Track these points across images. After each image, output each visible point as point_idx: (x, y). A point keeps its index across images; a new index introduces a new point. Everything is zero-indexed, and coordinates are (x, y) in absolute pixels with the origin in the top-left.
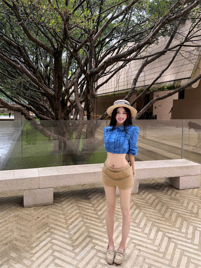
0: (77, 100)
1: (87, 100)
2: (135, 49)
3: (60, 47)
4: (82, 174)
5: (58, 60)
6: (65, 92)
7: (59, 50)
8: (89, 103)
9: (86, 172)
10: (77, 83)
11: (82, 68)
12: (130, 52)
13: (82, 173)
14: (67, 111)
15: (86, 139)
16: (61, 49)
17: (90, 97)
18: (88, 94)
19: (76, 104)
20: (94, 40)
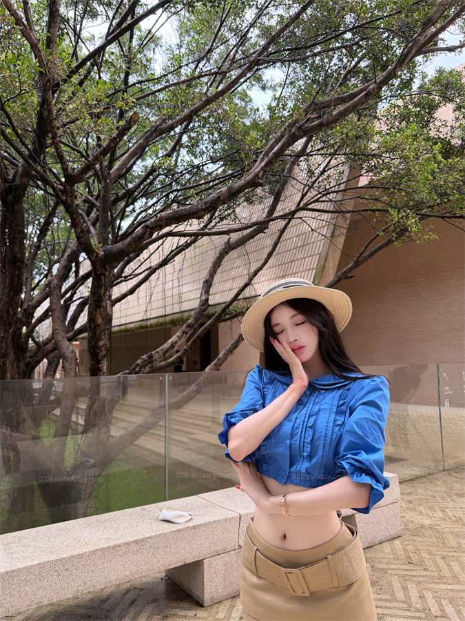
0: (57, 332)
1: (93, 326)
2: (222, 198)
3: (22, 176)
4: (100, 553)
5: (14, 211)
6: (23, 316)
7: (17, 182)
8: (97, 333)
9: (111, 544)
10: (58, 290)
11: (83, 237)
12: (211, 203)
13: (98, 548)
14: (28, 364)
15: (84, 435)
16: (25, 180)
17: (103, 319)
18: (96, 310)
19: (56, 344)
20: (112, 176)
